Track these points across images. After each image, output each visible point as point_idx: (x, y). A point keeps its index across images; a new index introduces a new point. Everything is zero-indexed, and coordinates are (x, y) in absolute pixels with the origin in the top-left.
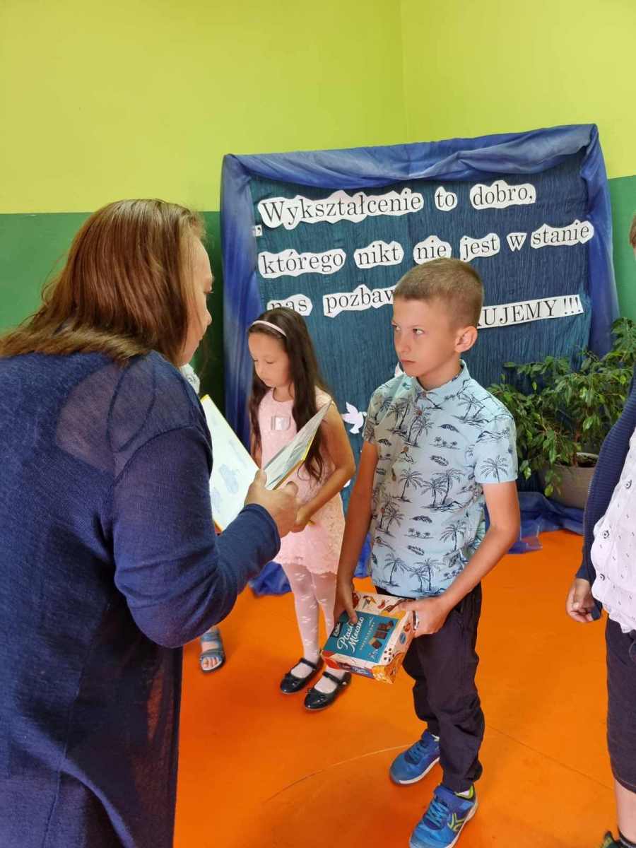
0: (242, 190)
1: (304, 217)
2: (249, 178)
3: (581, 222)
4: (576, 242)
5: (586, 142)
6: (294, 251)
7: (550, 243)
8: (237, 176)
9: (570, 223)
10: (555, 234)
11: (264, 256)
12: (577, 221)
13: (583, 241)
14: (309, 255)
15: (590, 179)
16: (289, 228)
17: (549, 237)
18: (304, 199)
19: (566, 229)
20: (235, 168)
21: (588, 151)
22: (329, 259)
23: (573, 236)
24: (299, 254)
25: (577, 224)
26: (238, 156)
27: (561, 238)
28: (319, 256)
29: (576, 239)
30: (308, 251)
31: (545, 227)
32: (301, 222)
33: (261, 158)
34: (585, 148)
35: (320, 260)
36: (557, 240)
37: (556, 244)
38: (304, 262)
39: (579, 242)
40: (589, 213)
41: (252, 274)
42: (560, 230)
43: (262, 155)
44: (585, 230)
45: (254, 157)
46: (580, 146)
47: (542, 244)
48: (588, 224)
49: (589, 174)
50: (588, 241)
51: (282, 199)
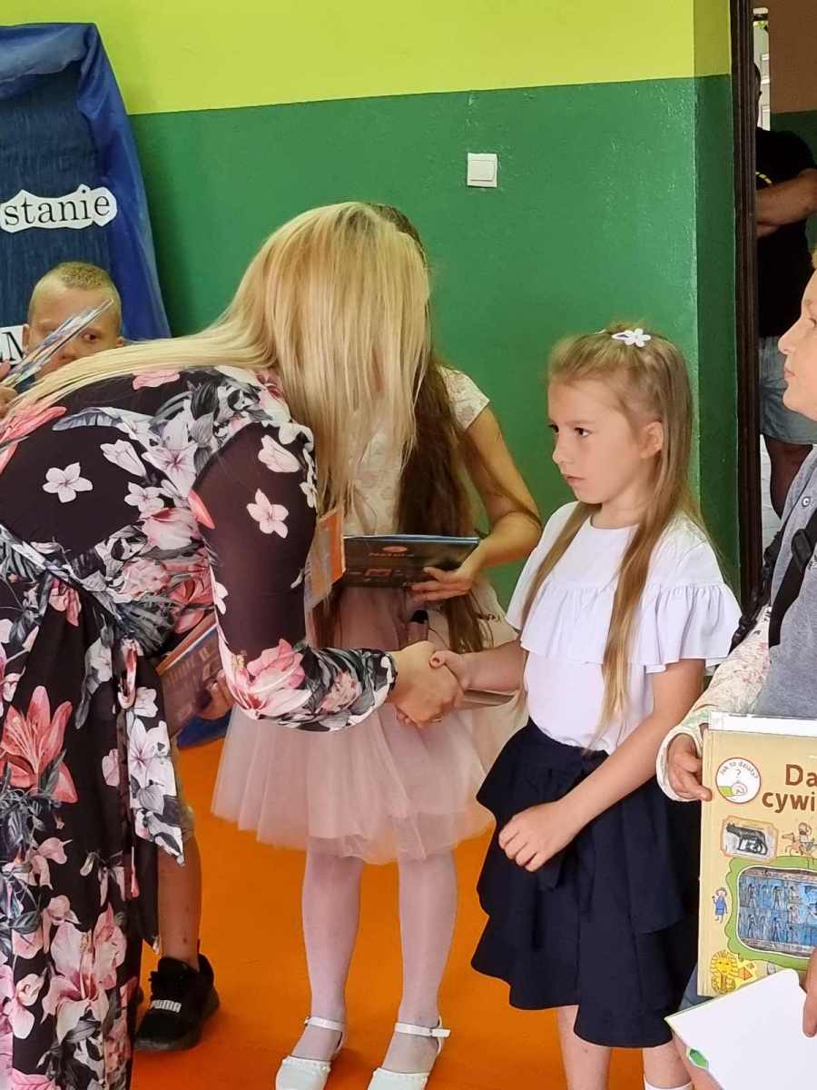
3: (92, 189)
4: (88, 222)
5: (75, 56)
7: (37, 224)
9: (73, 189)
10: (45, 208)
12: (82, 187)
13: (102, 222)
15: (94, 116)
17: (33, 213)
19: (64, 199)
21: (84, 69)
23: (80, 214)
25: (84, 192)
27: (57, 214)
29: (86, 217)
31: (23, 195)
34: (75, 65)
36: (51, 218)
37: (50, 225)
39: (94, 222)
40: (105, 175)
42: (54, 202)
44: (102, 202)
46: (65, 63)
47: (23, 225)
48: (104, 192)
49: (92, 109)
50: (110, 222)
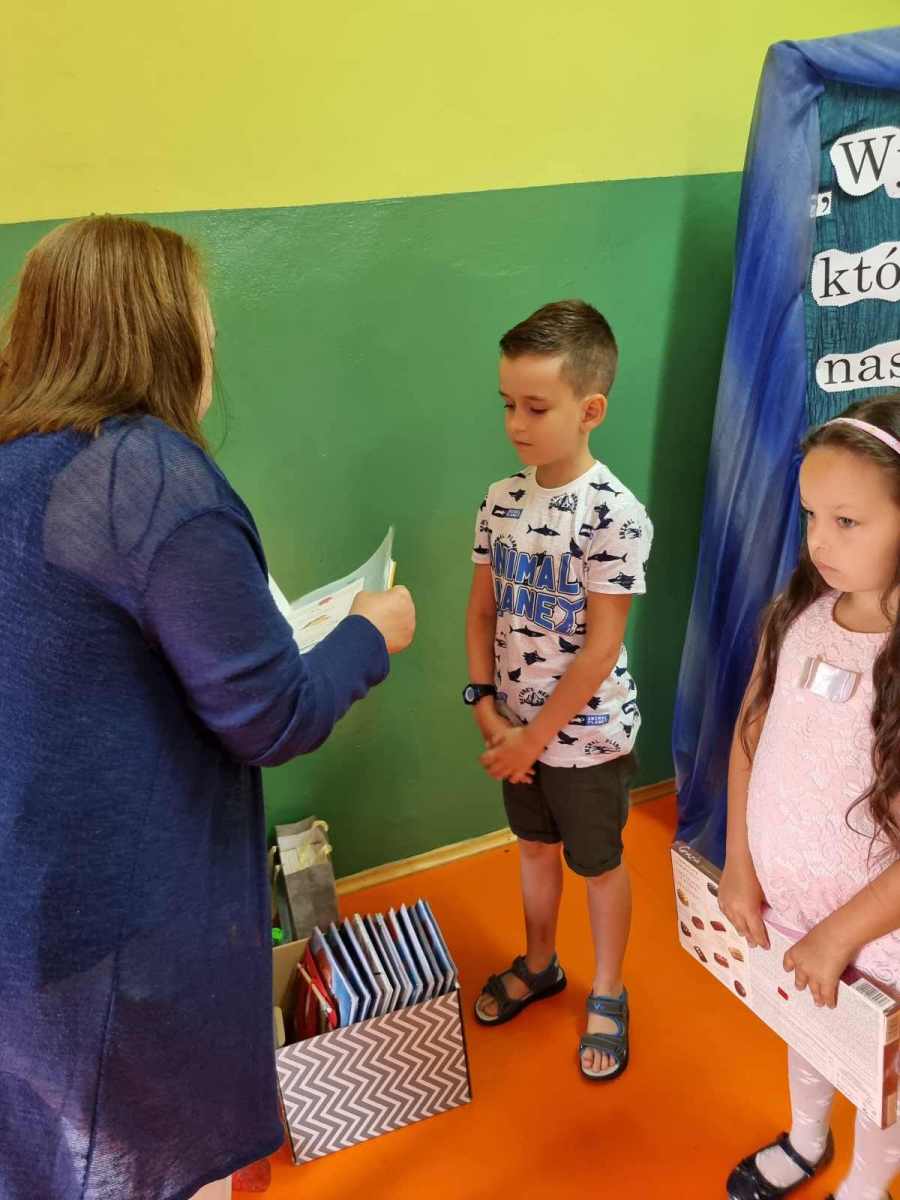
0: (800, 116)
2: (821, 88)
8: (795, 85)
11: (827, 261)
16: (896, 194)
20: (792, 70)
26: (804, 44)
33: (855, 44)
41: (795, 297)
43: (855, 35)
45: (837, 42)
51: (889, 130)
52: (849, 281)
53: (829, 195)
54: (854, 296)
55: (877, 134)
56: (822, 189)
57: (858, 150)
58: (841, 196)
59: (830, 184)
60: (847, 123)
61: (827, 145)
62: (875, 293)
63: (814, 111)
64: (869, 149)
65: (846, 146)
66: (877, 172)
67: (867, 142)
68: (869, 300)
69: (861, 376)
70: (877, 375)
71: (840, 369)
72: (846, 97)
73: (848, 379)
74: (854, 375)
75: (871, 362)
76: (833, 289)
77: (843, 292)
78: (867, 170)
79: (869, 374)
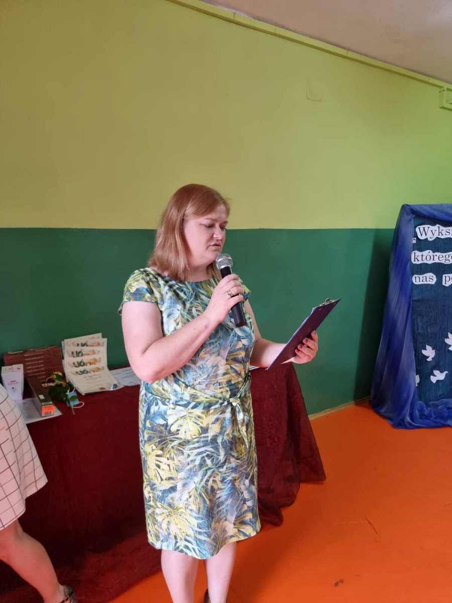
0: (410, 221)
1: (439, 235)
2: (414, 216)
6: (431, 251)
8: (409, 215)
11: (415, 253)
14: (438, 254)
16: (430, 240)
18: (440, 226)
20: (408, 211)
22: (449, 257)
24: (434, 252)
28: (444, 254)
30: (438, 252)
32: (437, 237)
35: (444, 257)
38: (435, 256)
41: (408, 261)
51: (429, 226)
52: (420, 258)
53: (415, 238)
54: (421, 262)
55: (426, 226)
56: (414, 237)
57: (422, 229)
58: (418, 239)
59: (416, 236)
60: (420, 223)
61: (415, 227)
62: (425, 262)
63: (413, 219)
64: (424, 229)
65: (419, 228)
66: (426, 235)
67: (424, 228)
68: (424, 263)
69: (423, 281)
70: (426, 281)
71: (418, 279)
72: (419, 218)
73: (420, 281)
74: (421, 280)
75: (425, 278)
76: (416, 260)
77: (418, 260)
78: (424, 234)
79: (424, 280)
